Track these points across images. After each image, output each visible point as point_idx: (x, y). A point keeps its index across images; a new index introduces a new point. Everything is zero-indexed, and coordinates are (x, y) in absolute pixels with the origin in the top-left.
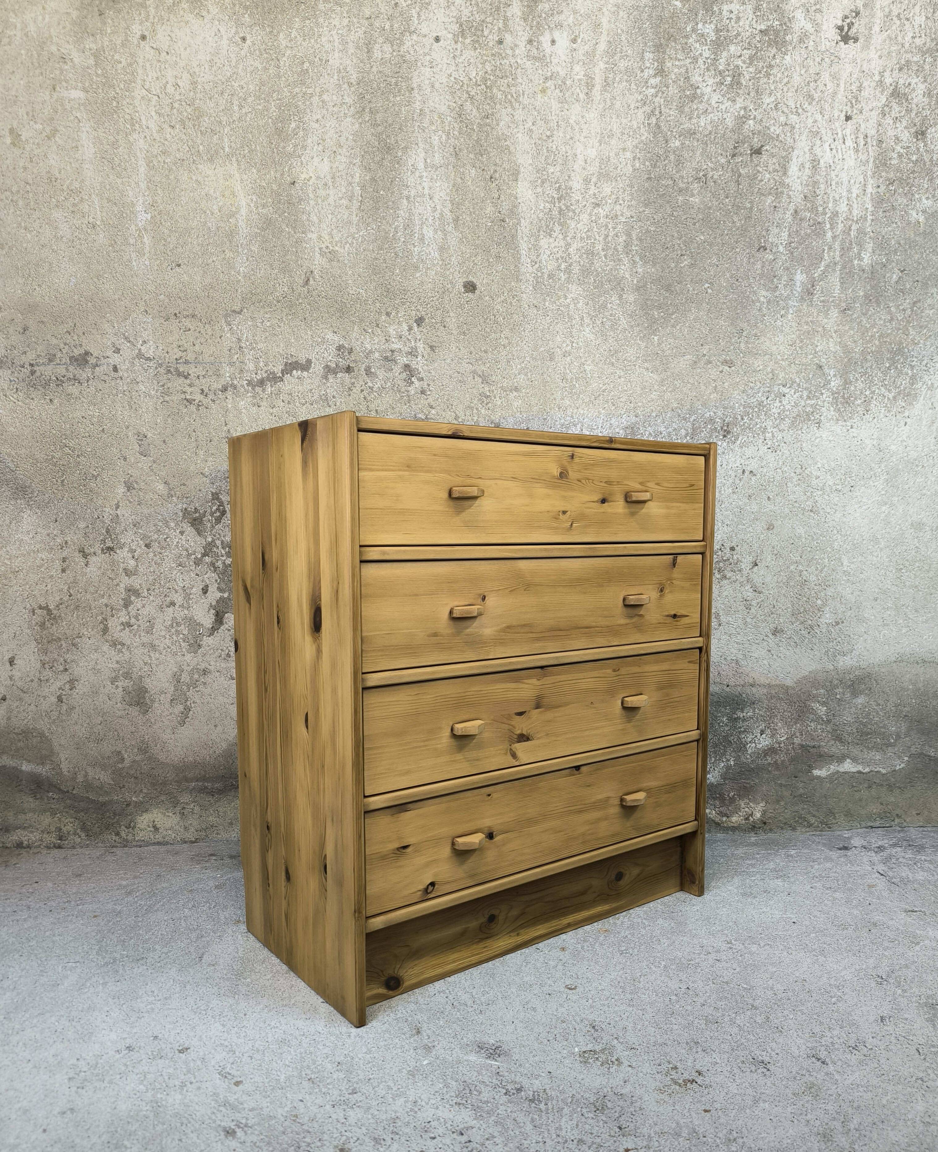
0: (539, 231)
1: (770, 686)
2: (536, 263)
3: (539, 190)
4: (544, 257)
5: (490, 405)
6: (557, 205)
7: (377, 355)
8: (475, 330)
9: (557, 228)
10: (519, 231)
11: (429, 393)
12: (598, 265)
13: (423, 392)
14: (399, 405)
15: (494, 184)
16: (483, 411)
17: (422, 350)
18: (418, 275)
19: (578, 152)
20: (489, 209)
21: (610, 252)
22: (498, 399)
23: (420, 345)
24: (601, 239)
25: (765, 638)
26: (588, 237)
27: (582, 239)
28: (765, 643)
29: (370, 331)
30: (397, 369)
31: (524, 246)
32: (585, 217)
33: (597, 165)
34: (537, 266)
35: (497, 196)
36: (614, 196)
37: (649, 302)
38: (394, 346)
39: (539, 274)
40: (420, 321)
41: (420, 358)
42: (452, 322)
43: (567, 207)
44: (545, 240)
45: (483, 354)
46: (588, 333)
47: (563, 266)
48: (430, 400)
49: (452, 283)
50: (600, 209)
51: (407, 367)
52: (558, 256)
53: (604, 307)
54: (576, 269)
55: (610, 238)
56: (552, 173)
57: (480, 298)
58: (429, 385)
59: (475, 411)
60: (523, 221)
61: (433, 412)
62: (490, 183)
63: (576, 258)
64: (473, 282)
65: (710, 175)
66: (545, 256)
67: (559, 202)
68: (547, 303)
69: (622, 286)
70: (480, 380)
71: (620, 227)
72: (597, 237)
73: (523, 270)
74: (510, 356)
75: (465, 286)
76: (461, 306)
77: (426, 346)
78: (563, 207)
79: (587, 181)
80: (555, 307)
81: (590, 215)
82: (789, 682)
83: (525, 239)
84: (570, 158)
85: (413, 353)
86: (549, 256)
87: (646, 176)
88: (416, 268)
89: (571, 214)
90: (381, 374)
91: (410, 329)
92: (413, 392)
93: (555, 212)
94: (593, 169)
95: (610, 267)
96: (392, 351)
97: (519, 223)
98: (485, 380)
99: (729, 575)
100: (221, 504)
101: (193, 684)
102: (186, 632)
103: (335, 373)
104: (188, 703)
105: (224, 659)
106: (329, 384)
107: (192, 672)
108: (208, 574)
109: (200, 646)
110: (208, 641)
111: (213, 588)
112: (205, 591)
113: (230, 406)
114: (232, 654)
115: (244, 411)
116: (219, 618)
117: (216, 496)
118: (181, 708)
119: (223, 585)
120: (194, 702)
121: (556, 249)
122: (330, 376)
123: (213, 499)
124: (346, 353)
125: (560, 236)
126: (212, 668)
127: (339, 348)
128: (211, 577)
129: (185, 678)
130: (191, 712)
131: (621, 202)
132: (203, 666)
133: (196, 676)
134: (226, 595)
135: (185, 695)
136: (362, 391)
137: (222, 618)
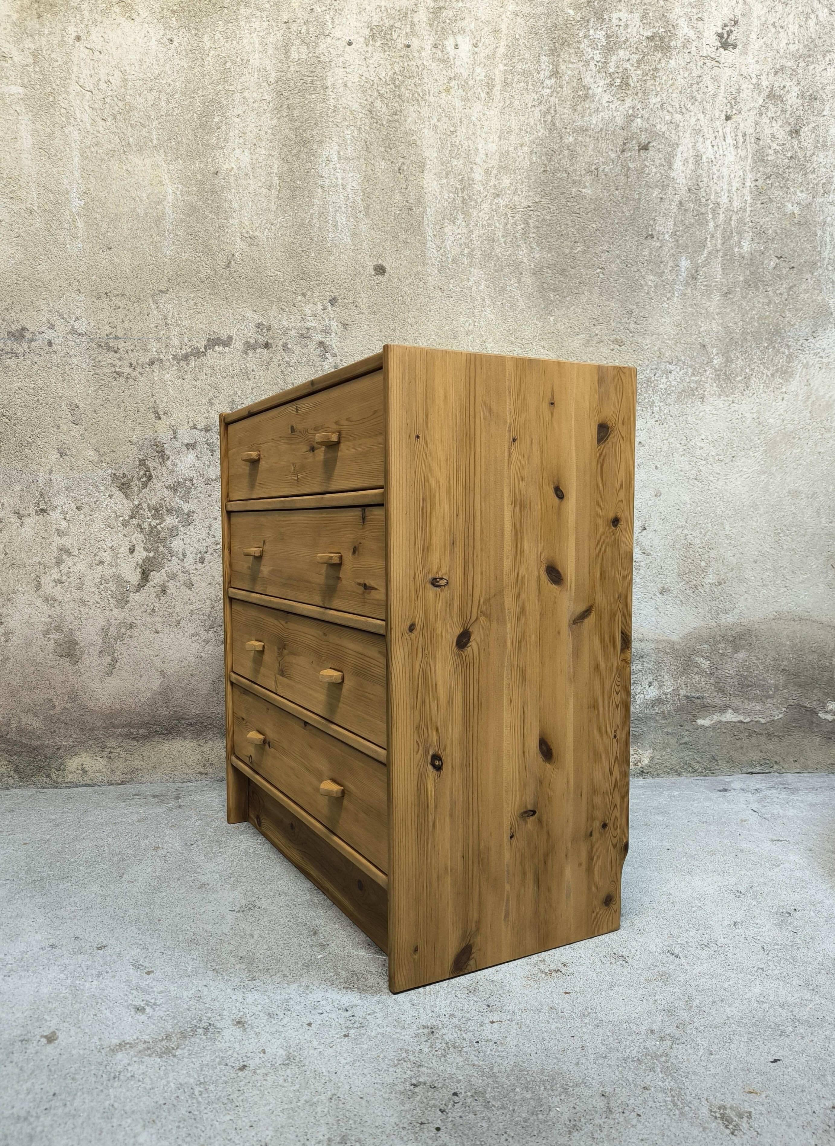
0: (444, 219)
1: (657, 641)
2: (441, 248)
3: (444, 181)
4: (448, 243)
6: (460, 195)
7: (294, 332)
8: (384, 310)
9: (460, 216)
10: (425, 219)
12: (498, 250)
15: (402, 176)
17: (336, 327)
18: (332, 258)
19: (480, 146)
20: (398, 198)
21: (510, 238)
23: (334, 324)
24: (501, 227)
25: (653, 597)
26: (489, 225)
27: (483, 226)
29: (287, 310)
30: (312, 346)
31: (429, 232)
32: (485, 206)
33: (497, 158)
34: (442, 251)
35: (404, 186)
36: (513, 188)
37: (545, 285)
38: (309, 324)
39: (444, 259)
40: (333, 301)
41: (333, 335)
42: (363, 301)
43: (470, 197)
44: (449, 227)
46: (489, 313)
47: (466, 251)
49: (363, 266)
50: (500, 199)
51: (321, 343)
52: (462, 241)
53: (503, 290)
54: (478, 253)
55: (509, 226)
56: (456, 166)
57: (389, 280)
58: (340, 361)
60: (429, 210)
62: (398, 174)
63: (477, 244)
64: (382, 266)
65: (601, 169)
66: (450, 242)
67: (463, 192)
68: (451, 286)
69: (521, 270)
71: (518, 216)
72: (497, 225)
73: (429, 254)
74: (417, 334)
75: (375, 270)
76: (372, 288)
77: (339, 325)
78: (466, 197)
79: (488, 172)
80: (458, 289)
81: (491, 204)
82: (675, 637)
83: (432, 226)
84: (472, 152)
85: (326, 330)
86: (453, 242)
87: (542, 169)
88: (330, 253)
89: (473, 203)
90: (297, 349)
91: (324, 308)
93: (459, 201)
94: (494, 162)
95: (510, 252)
96: (308, 329)
97: (425, 212)
100: (148, 470)
101: (121, 637)
102: (114, 589)
103: (255, 349)
104: (115, 655)
105: (150, 614)
106: (248, 359)
107: (119, 626)
108: (135, 535)
109: (127, 602)
110: (134, 597)
111: (139, 548)
112: (132, 550)
113: (156, 379)
114: (156, 609)
115: (169, 383)
116: (145, 576)
117: (142, 462)
118: (108, 659)
119: (149, 545)
120: (121, 654)
121: (460, 236)
122: (249, 352)
123: (140, 465)
124: (265, 330)
125: (464, 224)
126: (138, 622)
127: (259, 325)
128: (137, 538)
129: (113, 631)
130: (118, 664)
131: (520, 193)
132: (130, 620)
133: (123, 630)
134: (151, 554)
135: (113, 647)
136: (279, 365)
137: (147, 576)
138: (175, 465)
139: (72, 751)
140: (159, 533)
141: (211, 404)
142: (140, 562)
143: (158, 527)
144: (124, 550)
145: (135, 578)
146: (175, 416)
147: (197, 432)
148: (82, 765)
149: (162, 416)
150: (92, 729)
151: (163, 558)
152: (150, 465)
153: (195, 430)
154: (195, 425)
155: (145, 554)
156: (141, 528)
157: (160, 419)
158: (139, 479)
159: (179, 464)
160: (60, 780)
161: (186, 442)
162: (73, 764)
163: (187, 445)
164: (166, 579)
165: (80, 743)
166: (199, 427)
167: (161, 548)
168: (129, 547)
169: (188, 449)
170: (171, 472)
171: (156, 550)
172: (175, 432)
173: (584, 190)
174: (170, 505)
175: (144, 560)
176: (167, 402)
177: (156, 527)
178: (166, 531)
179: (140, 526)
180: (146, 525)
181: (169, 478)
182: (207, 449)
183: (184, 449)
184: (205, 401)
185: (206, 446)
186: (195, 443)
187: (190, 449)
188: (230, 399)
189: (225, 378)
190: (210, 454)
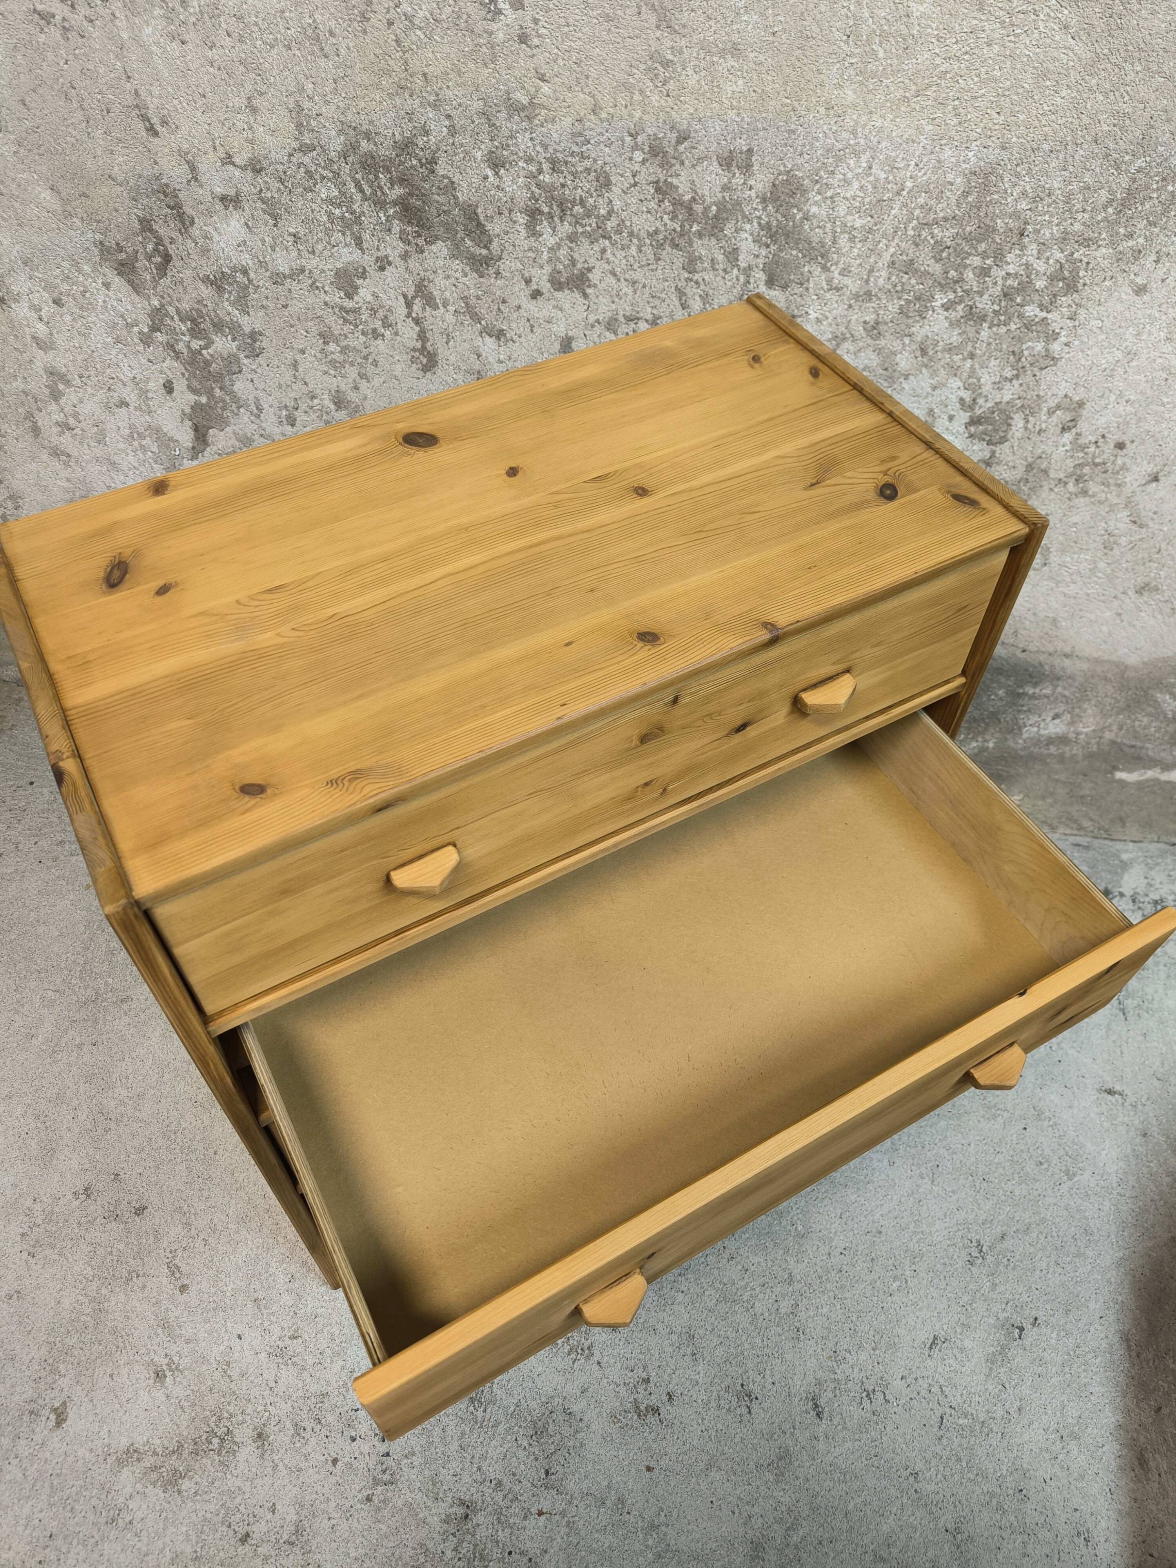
1: (1097, 661)
5: (671, 85)
11: (536, 41)
13: (523, 39)
14: (472, 65)
16: (655, 98)
22: (690, 72)
25: (1120, 595)
28: (1116, 603)
48: (541, 58)
58: (536, 21)
59: (637, 97)
61: (546, 88)
70: (653, 20)
82: (1133, 660)
99: (1093, 487)
100: (159, 242)
102: (156, 450)
108: (168, 361)
111: (180, 386)
112: (169, 388)
113: (125, 36)
115: (154, 48)
116: (201, 436)
117: (146, 225)
119: (195, 384)
123: (143, 230)
128: (172, 367)
134: (204, 400)
136: (390, 23)
137: (205, 436)
138: (207, 237)
140: (208, 364)
141: (254, 110)
142: (188, 410)
143: (204, 352)
144: (155, 386)
145: (185, 436)
146: (184, 131)
147: (237, 173)
149: (158, 128)
151: (224, 409)
152: (161, 232)
153: (231, 167)
154: (229, 156)
155: (192, 398)
156: (174, 351)
157: (156, 134)
158: (149, 258)
159: (216, 238)
161: (219, 190)
163: (223, 199)
164: (237, 444)
166: (238, 161)
167: (217, 390)
168: (162, 381)
169: (226, 208)
170: (205, 252)
171: (210, 393)
172: (193, 169)
174: (217, 315)
175: (192, 408)
176: (160, 97)
177: (200, 353)
178: (219, 361)
179: (171, 347)
180: (181, 346)
181: (203, 262)
182: (264, 211)
183: (219, 206)
184: (239, 102)
185: (259, 204)
186: (238, 195)
187: (231, 208)
188: (292, 100)
189: (272, 47)
190: (271, 222)
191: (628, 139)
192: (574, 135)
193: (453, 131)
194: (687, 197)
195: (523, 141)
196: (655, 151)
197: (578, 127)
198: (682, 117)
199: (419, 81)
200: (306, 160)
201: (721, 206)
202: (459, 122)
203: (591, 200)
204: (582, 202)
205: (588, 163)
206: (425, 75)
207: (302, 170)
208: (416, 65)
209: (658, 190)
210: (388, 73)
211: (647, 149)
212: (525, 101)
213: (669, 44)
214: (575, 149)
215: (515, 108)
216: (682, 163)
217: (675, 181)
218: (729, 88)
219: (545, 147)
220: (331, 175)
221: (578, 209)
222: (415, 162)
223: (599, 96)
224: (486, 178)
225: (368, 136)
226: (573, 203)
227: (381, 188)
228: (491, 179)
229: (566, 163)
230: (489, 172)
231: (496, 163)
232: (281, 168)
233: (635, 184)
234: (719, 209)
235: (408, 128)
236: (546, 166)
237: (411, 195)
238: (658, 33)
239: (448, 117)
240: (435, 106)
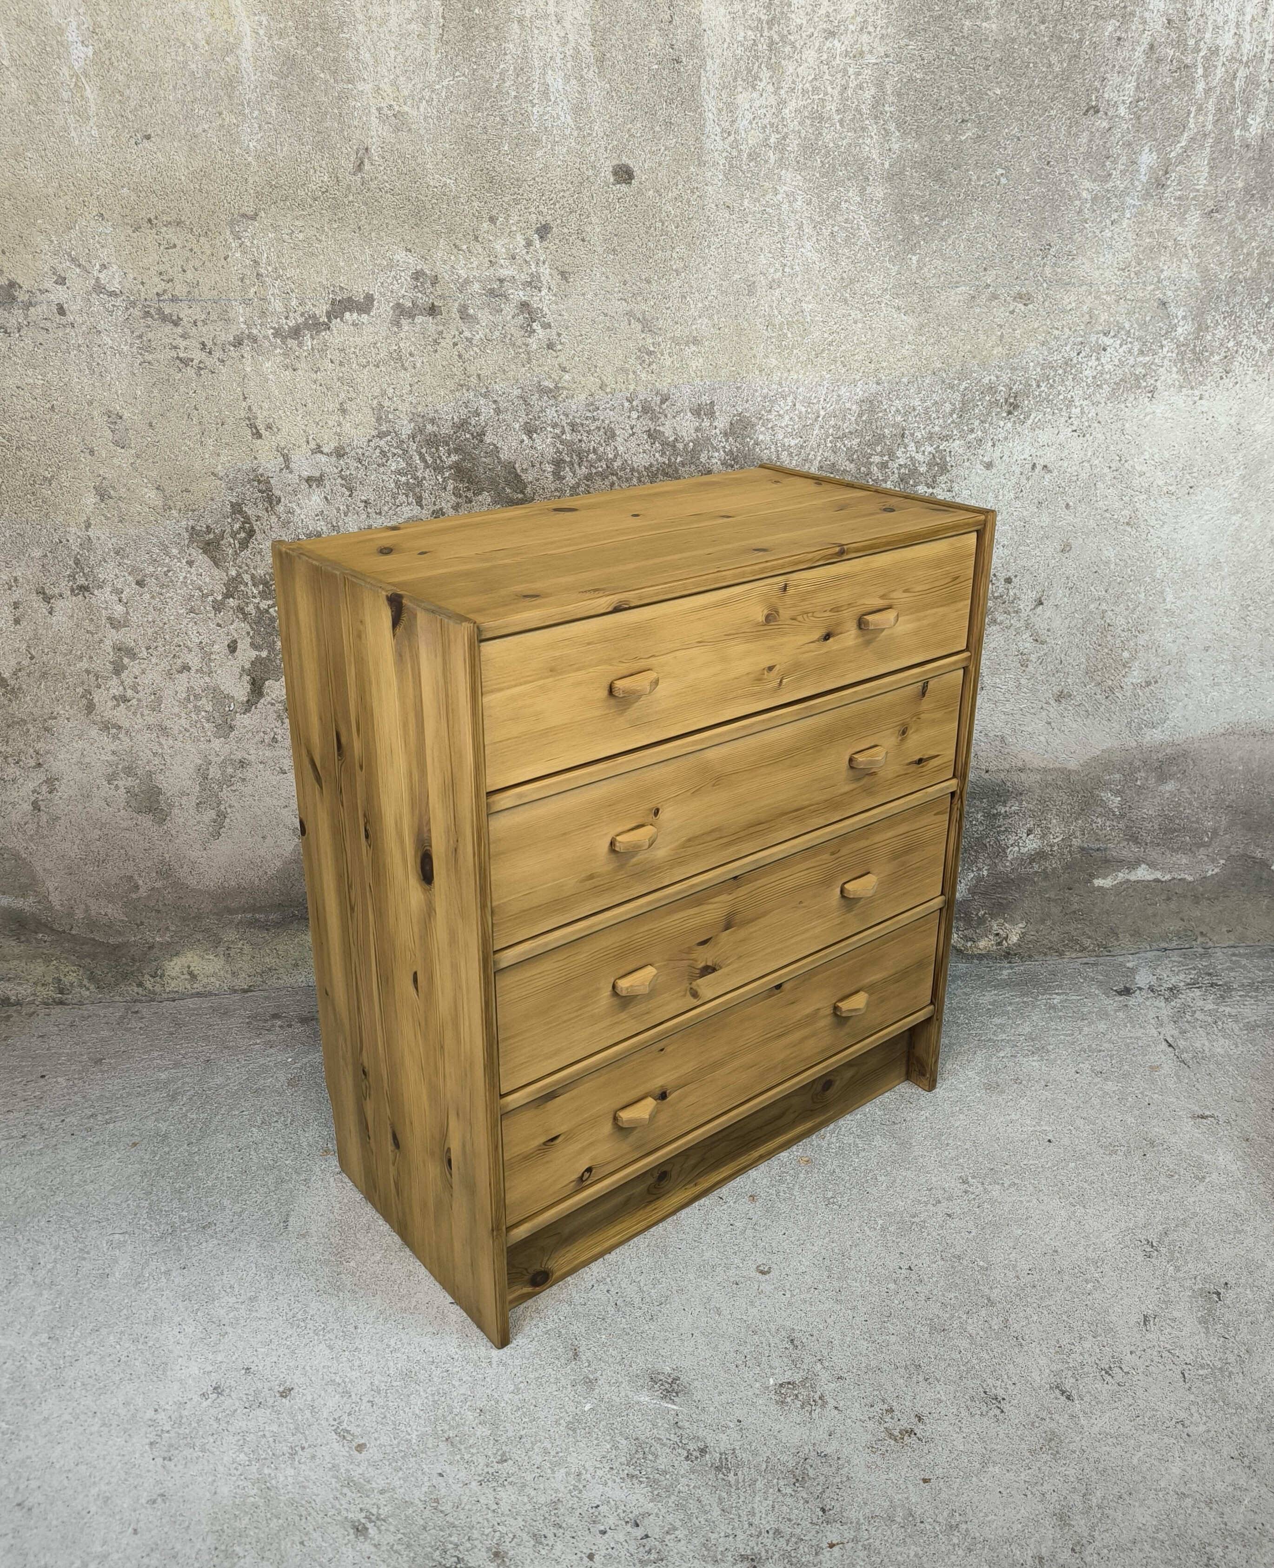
0: (736, 80)
1: (1046, 770)
2: (729, 134)
3: (738, 7)
4: (742, 124)
5: (654, 366)
6: (766, 33)
7: (476, 286)
8: (631, 246)
9: (765, 74)
10: (703, 79)
11: (560, 347)
12: (829, 137)
13: (550, 346)
14: (513, 367)
16: (643, 375)
17: (548, 278)
18: (540, 153)
20: (655, 39)
21: (850, 115)
22: (667, 356)
23: (545, 271)
24: (836, 93)
25: (1045, 706)
26: (816, 90)
27: (804, 92)
28: (1044, 713)
29: (464, 247)
30: (509, 310)
31: (710, 105)
32: (810, 55)
34: (732, 138)
36: (859, 19)
37: (907, 200)
38: (504, 273)
39: (735, 153)
40: (544, 231)
41: (544, 291)
42: (595, 231)
43: (783, 38)
44: (744, 95)
45: (643, 285)
46: (810, 250)
47: (772, 140)
48: (562, 359)
49: (593, 167)
50: (836, 42)
51: (524, 306)
52: (765, 122)
53: (836, 207)
54: (794, 144)
55: (850, 92)
57: (640, 192)
58: (559, 335)
59: (631, 376)
60: (709, 62)
61: (567, 377)
63: (794, 125)
64: (628, 167)
66: (745, 122)
67: (771, 29)
68: (747, 203)
69: (867, 172)
70: (640, 327)
71: (867, 73)
72: (829, 90)
73: (708, 145)
74: (687, 287)
75: (615, 173)
76: (609, 206)
77: (555, 272)
78: (776, 38)
80: (759, 208)
81: (820, 50)
82: (1073, 764)
83: (713, 93)
85: (533, 283)
86: (751, 123)
88: (537, 142)
89: (788, 49)
90: (484, 317)
91: (529, 244)
92: (535, 346)
93: (763, 47)
95: (848, 140)
96: (501, 281)
97: (704, 66)
98: (647, 326)
100: (247, 521)
101: (227, 781)
102: (209, 708)
103: (412, 317)
104: (222, 807)
105: (269, 745)
106: (402, 335)
107: (223, 765)
108: (236, 623)
109: (232, 728)
110: (243, 721)
111: (244, 644)
112: (233, 648)
113: (248, 369)
114: (279, 738)
115: (271, 376)
116: (257, 689)
117: (237, 508)
118: (213, 814)
119: (259, 640)
120: (230, 806)
121: (763, 111)
122: (403, 321)
123: (234, 513)
124: (428, 284)
125: (770, 88)
126: (252, 758)
127: (417, 275)
128: (239, 628)
129: (214, 772)
130: (227, 820)
131: (871, 29)
132: (239, 756)
133: (230, 770)
134: (264, 654)
135: (217, 796)
136: (455, 344)
137: (261, 687)
138: (291, 512)
139: (172, 950)
140: (273, 620)
142: (248, 666)
143: (271, 610)
144: (220, 648)
145: (240, 691)
146: (284, 432)
147: (324, 458)
148: (189, 967)
149: (263, 432)
150: (198, 917)
151: (283, 660)
152: (250, 512)
153: (319, 455)
154: (319, 446)
155: (254, 654)
156: (244, 613)
157: (260, 436)
158: (235, 535)
159: (298, 511)
160: (158, 989)
161: (306, 474)
162: (175, 967)
163: (309, 480)
165: (181, 938)
166: (326, 449)
167: (279, 643)
168: (227, 643)
169: (310, 486)
170: (286, 524)
171: (271, 647)
172: (287, 459)
173: (984, 24)
175: (252, 663)
176: (269, 409)
177: (267, 611)
179: (241, 609)
180: (251, 609)
182: (342, 485)
183: (304, 486)
184: (333, 406)
185: (339, 481)
186: (321, 476)
187: (314, 486)
188: (375, 402)
189: (364, 367)
190: (348, 493)
191: (627, 404)
192: (587, 405)
193: (498, 411)
194: (671, 439)
195: (551, 413)
196: (646, 409)
197: (591, 399)
198: (663, 386)
199: (474, 380)
200: (382, 443)
201: (696, 442)
202: (503, 405)
203: (601, 449)
204: (595, 451)
205: (598, 423)
206: (479, 376)
207: (378, 451)
208: (471, 369)
209: (650, 436)
210: (452, 376)
211: (640, 409)
212: (552, 386)
213: (651, 341)
214: (589, 414)
215: (544, 391)
216: (666, 416)
217: (661, 429)
218: (694, 364)
219: (567, 416)
220: (401, 452)
221: (592, 456)
222: (468, 436)
223: (605, 378)
224: (522, 441)
225: (433, 421)
226: (588, 452)
227: (440, 457)
228: (526, 442)
229: (582, 425)
230: (525, 437)
231: (530, 431)
232: (360, 451)
233: (634, 434)
234: (694, 445)
235: (464, 411)
236: (567, 429)
237: (464, 460)
238: (643, 335)
239: (495, 402)
240: (485, 396)
